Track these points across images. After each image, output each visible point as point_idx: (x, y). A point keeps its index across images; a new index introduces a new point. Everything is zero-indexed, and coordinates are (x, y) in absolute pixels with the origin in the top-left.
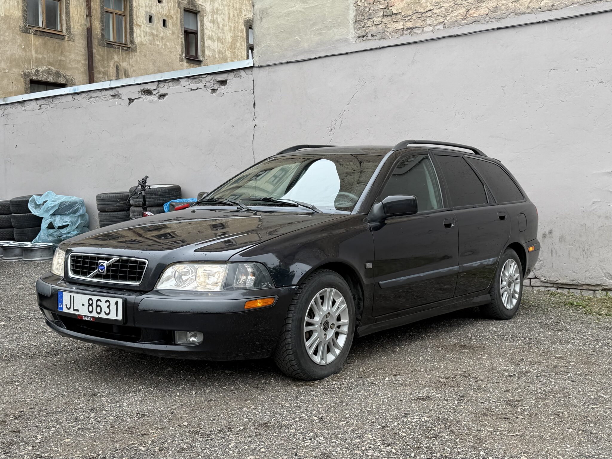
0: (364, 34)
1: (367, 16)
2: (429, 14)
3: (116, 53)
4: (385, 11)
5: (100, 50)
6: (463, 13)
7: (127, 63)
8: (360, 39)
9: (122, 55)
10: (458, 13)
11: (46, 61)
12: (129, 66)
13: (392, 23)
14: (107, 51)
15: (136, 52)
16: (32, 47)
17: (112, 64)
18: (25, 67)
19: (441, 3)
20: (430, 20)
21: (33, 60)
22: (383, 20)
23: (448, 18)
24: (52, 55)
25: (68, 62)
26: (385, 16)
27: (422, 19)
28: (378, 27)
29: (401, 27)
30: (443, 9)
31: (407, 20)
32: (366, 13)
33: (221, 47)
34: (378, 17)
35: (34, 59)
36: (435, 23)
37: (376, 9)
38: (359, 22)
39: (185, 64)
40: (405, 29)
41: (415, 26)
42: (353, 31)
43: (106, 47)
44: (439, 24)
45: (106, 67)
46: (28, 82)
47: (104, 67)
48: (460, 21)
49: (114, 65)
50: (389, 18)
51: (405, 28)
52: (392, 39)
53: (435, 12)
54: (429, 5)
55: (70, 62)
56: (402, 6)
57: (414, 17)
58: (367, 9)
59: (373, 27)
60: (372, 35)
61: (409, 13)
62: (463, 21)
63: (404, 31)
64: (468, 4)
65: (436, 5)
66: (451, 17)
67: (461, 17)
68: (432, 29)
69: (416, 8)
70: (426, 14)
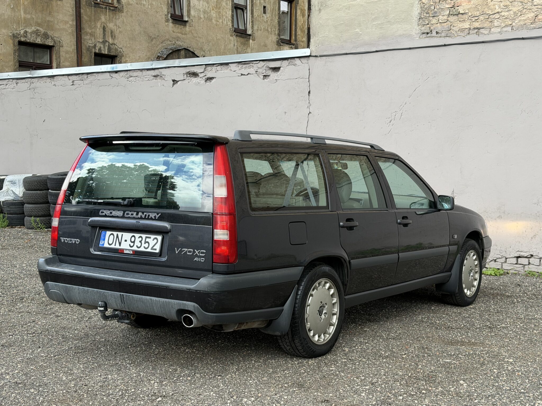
0: (429, 31)
1: (432, 14)
2: (497, 16)
3: (103, 13)
4: (451, 10)
5: (88, 10)
6: (532, 17)
7: (113, 24)
8: (424, 35)
9: (109, 16)
10: (526, 17)
11: (35, 22)
12: (115, 27)
13: (458, 22)
14: (95, 11)
15: (123, 12)
16: (20, 7)
17: (99, 25)
18: (13, 28)
19: (510, 7)
20: (498, 21)
21: (21, 20)
22: (449, 19)
23: (516, 22)
24: (40, 15)
25: (56, 22)
26: (451, 15)
27: (490, 20)
28: (443, 24)
29: (468, 27)
30: (512, 12)
31: (474, 20)
32: (431, 11)
33: (206, 7)
34: (444, 15)
35: (23, 20)
36: (503, 25)
37: (442, 7)
38: (423, 19)
39: (171, 24)
40: (472, 29)
41: (482, 27)
42: (416, 27)
43: (93, 7)
44: (506, 26)
45: (93, 28)
46: (16, 43)
47: (91, 28)
48: (529, 25)
49: (101, 26)
50: (455, 17)
51: (472, 27)
52: (458, 37)
53: (503, 15)
54: (497, 8)
55: (58, 23)
56: (469, 7)
57: (481, 18)
58: (433, 8)
59: (438, 24)
60: (436, 32)
61: (476, 14)
62: (532, 25)
63: (470, 31)
64: (536, 10)
65: (504, 8)
66: (520, 21)
67: (529, 21)
68: (499, 31)
69: (484, 10)
70: (494, 16)
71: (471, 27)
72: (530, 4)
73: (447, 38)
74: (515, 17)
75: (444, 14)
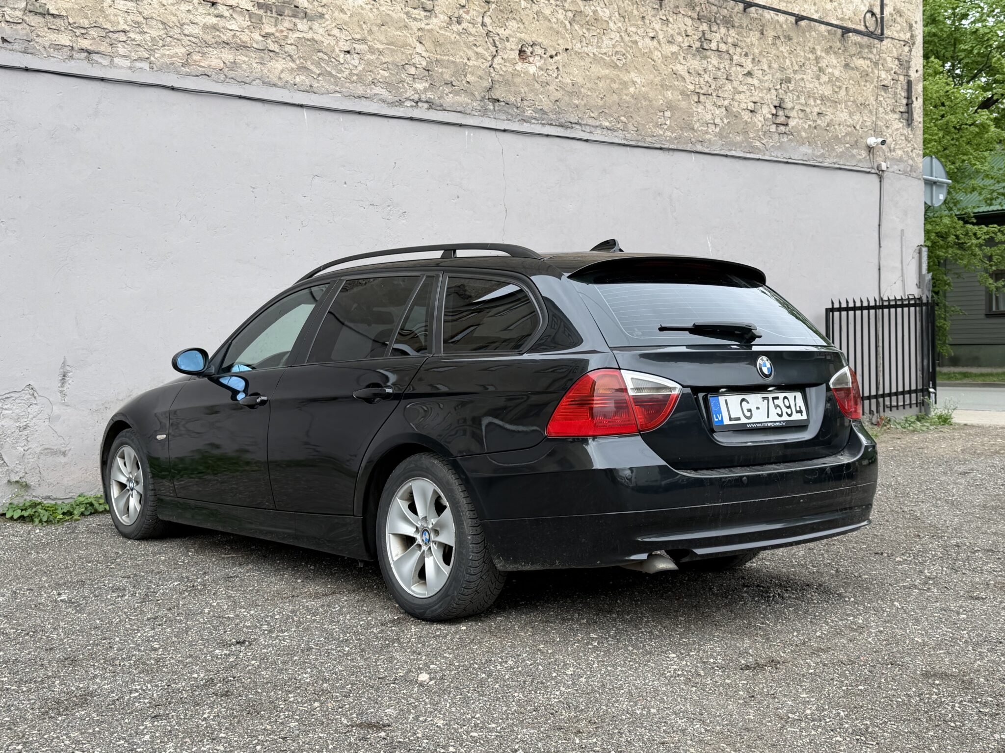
2: (122, 37)
4: (30, 3)
6: (183, 55)
10: (174, 52)
13: (46, 29)
19: (144, 26)
20: (124, 47)
23: (156, 55)
26: (30, 12)
28: (14, 26)
29: (68, 43)
30: (147, 37)
31: (78, 34)
36: (134, 56)
40: (76, 49)
41: (96, 50)
44: (140, 59)
48: (178, 67)
50: (39, 19)
51: (76, 47)
52: (52, 59)
53: (132, 38)
54: (122, 22)
56: (67, 6)
59: (3, 24)
60: (2, 38)
61: (83, 22)
62: (182, 68)
63: (74, 53)
64: (190, 43)
65: (134, 25)
66: (163, 55)
67: (178, 60)
68: (129, 65)
69: (97, 19)
70: (116, 35)
71: (74, 45)
72: (177, 30)
73: (30, 55)
74: (155, 47)
75: (16, 7)
